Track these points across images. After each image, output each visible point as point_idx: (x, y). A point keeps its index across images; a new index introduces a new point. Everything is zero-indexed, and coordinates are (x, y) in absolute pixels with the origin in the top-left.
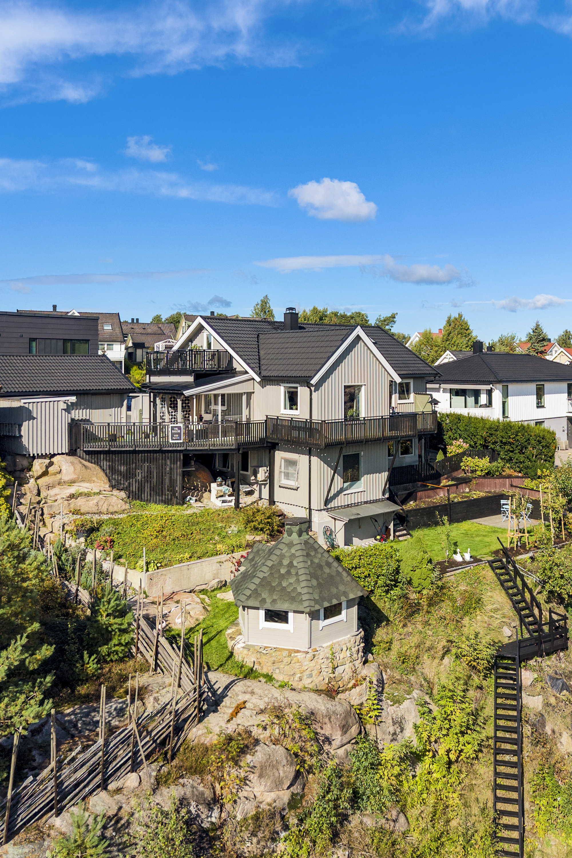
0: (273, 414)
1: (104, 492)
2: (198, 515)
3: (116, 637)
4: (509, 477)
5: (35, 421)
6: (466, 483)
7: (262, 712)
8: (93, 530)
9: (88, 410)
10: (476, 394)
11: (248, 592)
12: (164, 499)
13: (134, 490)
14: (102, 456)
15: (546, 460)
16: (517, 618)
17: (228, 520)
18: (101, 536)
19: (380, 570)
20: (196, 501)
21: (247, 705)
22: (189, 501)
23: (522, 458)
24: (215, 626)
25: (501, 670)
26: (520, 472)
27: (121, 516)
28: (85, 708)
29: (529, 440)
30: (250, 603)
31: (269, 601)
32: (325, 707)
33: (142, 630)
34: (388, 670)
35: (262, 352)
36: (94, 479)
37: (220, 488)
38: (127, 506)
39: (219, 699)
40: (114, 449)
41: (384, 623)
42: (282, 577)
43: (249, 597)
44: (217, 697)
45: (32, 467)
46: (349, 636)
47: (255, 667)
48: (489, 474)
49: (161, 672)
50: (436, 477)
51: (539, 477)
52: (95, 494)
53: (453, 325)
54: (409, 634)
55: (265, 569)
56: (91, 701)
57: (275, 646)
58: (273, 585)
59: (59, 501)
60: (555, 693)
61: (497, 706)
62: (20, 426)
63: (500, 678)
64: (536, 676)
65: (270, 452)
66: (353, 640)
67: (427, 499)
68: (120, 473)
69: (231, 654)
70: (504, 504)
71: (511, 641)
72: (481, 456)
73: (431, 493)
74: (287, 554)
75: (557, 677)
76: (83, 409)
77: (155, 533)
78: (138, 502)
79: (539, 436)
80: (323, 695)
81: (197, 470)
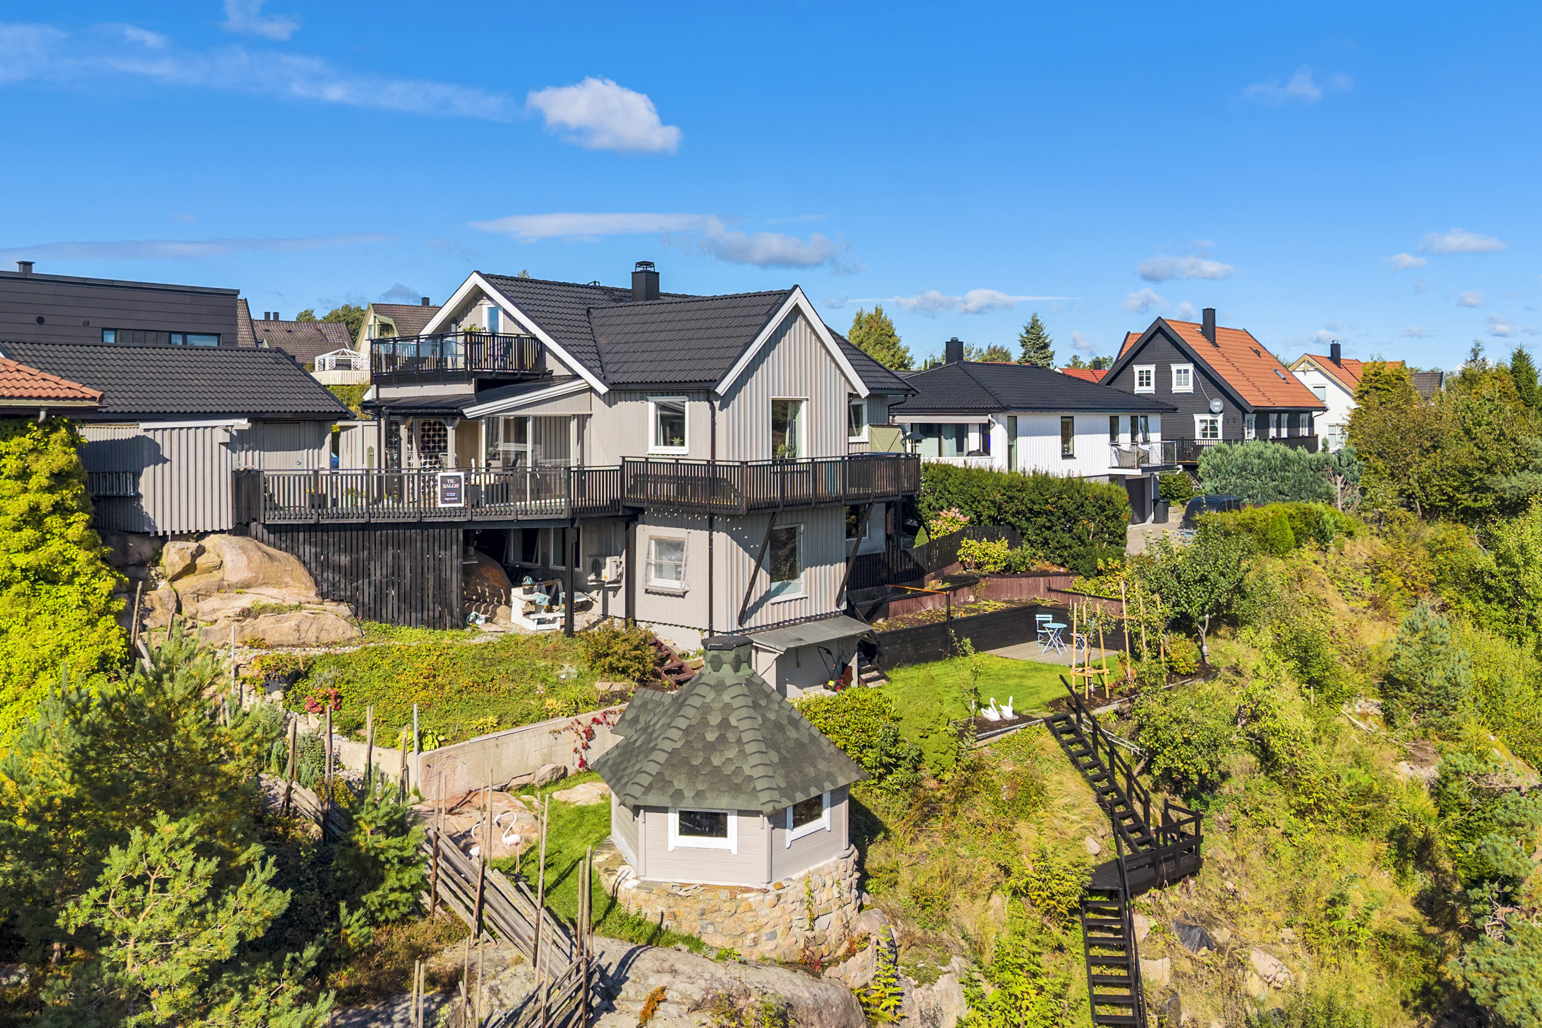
0: (635, 452)
1: (307, 605)
2: (498, 646)
3: (393, 874)
4: (1044, 574)
5: (167, 465)
6: (969, 585)
7: (697, 1007)
8: (296, 677)
9: (257, 453)
10: (960, 432)
11: (645, 780)
12: (425, 617)
13: (366, 600)
14: (301, 535)
15: (1110, 543)
16: (1107, 821)
17: (555, 654)
18: (314, 687)
19: (863, 736)
20: (487, 620)
21: (669, 995)
22: (473, 621)
23: (1067, 539)
24: (565, 851)
25: (1091, 915)
26: (1062, 565)
27: (348, 650)
28: (355, 1015)
29: (1082, 505)
30: (652, 800)
31: (689, 794)
32: (810, 993)
33: (446, 859)
34: (899, 922)
35: (602, 341)
36: (287, 579)
37: (530, 597)
38: (355, 632)
39: (613, 987)
40: (327, 521)
41: (881, 836)
42: (711, 748)
43: (648, 789)
44: (610, 983)
45: (160, 558)
46: (835, 858)
47: (665, 923)
48: (1009, 570)
49: (490, 938)
50: (917, 575)
51: (1100, 573)
52: (291, 608)
53: (866, 328)
54: (925, 855)
55: (675, 734)
56: (365, 1001)
57: (701, 882)
58: (695, 763)
59: (222, 623)
60: (1190, 952)
61: (1094, 981)
62: (137, 475)
63: (1091, 928)
64: (1153, 922)
65: (627, 527)
66: (842, 864)
67: (906, 615)
68: (337, 568)
69: (613, 902)
70: (1042, 622)
71: (1100, 863)
72: (993, 538)
73: (911, 603)
74: (715, 705)
75: (1189, 922)
76: (247, 451)
77: (421, 680)
78: (375, 625)
79: (1102, 499)
80: (799, 971)
81: (481, 564)
